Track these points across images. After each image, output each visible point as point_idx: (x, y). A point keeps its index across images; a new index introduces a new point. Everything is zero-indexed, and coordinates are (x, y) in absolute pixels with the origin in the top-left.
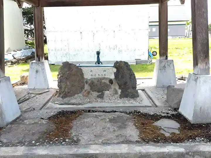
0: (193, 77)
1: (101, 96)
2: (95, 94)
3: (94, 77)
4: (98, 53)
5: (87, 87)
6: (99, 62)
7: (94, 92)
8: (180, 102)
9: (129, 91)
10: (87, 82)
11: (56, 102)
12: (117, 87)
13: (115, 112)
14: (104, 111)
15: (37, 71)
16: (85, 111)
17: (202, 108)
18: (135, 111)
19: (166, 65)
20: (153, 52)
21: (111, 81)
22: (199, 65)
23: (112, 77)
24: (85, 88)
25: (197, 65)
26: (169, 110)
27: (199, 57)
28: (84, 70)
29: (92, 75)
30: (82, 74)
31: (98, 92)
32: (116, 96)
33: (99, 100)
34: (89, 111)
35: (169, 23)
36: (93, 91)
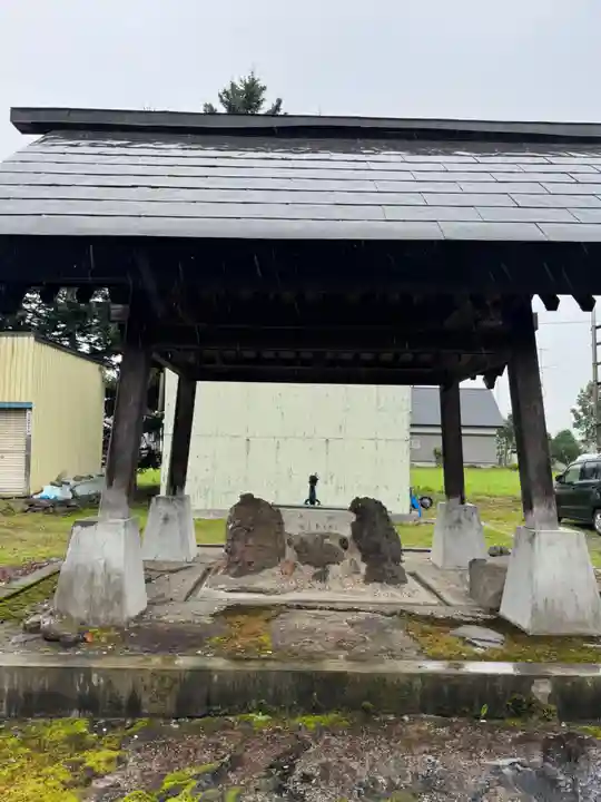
0: (525, 536)
1: (322, 577)
2: (309, 570)
3: (306, 530)
4: (313, 480)
5: (290, 553)
6: (312, 499)
7: (307, 566)
8: (501, 593)
9: (386, 566)
10: (290, 543)
11: (220, 586)
12: (357, 557)
13: (357, 610)
14: (331, 609)
15: (166, 519)
16: (288, 607)
17: (549, 601)
18: (402, 611)
19: (462, 518)
20: (422, 499)
21: (344, 542)
22: (535, 509)
23: (347, 532)
24: (287, 557)
25: (531, 508)
26: (479, 612)
27: (533, 493)
28: (286, 514)
29: (302, 527)
30: (281, 523)
31: (316, 567)
32: (357, 577)
33: (318, 584)
34: (299, 607)
35: (464, 431)
36: (303, 564)
